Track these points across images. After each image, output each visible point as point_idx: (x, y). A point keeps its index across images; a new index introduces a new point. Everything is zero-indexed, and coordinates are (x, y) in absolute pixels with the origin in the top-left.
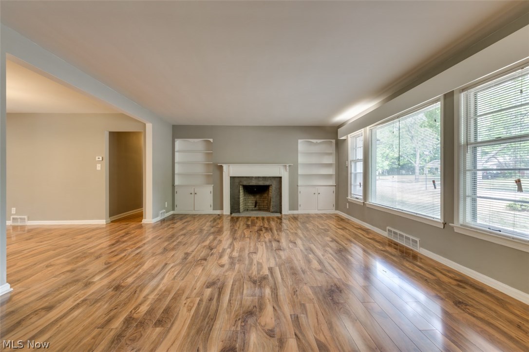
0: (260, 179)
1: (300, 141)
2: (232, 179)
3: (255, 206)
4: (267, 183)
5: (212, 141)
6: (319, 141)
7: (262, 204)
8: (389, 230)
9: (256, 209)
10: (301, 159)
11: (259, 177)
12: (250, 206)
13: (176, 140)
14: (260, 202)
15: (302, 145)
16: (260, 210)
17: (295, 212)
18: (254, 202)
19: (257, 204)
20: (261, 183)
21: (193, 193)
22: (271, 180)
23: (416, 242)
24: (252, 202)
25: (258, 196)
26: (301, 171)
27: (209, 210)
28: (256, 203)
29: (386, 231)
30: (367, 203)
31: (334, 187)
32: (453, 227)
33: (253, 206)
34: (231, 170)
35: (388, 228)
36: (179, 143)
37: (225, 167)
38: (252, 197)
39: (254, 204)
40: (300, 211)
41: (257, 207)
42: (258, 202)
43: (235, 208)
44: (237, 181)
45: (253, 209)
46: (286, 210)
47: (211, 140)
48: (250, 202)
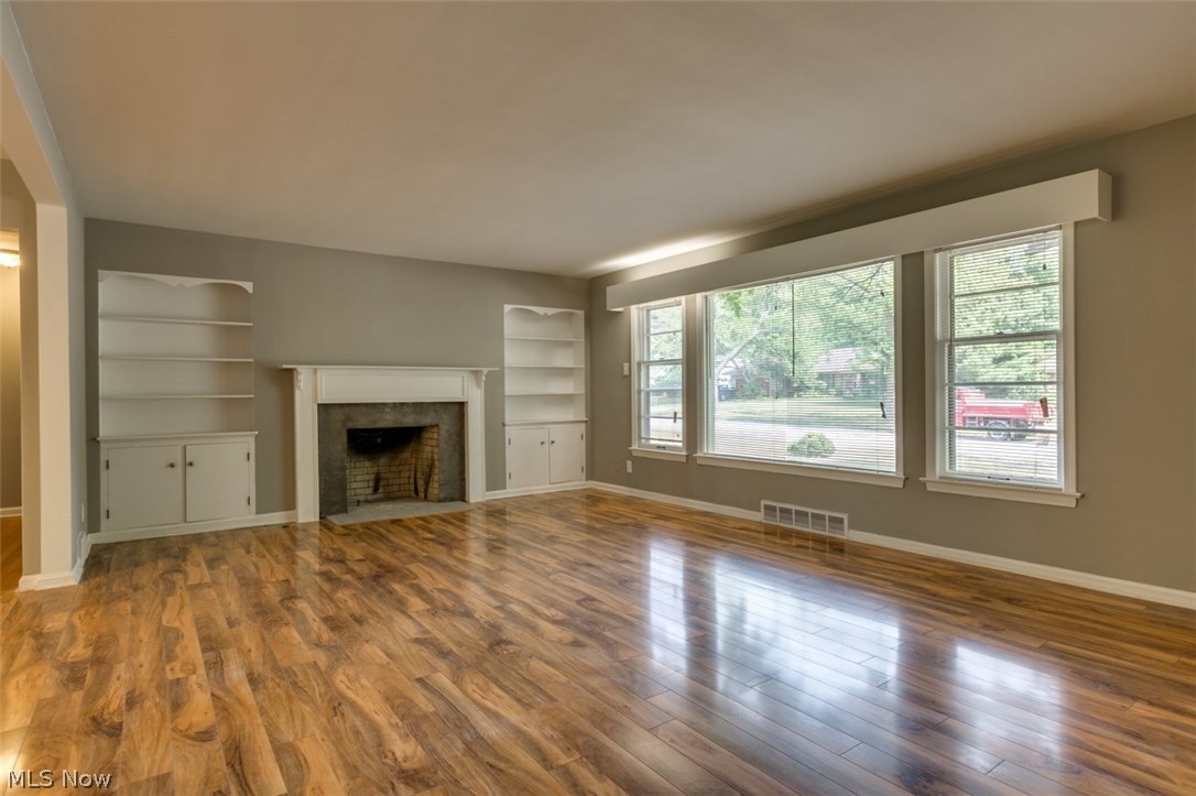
0: (406, 409)
1: (507, 308)
2: (324, 409)
3: (376, 490)
4: (426, 420)
5: (250, 291)
6: (551, 311)
7: (397, 481)
8: (767, 507)
9: (376, 496)
10: (512, 357)
11: (402, 404)
12: (358, 492)
13: (101, 273)
14: (390, 475)
15: (512, 320)
16: (389, 498)
17: (499, 494)
18: (372, 477)
19: (382, 483)
20: (409, 421)
21: (179, 461)
22: (436, 411)
23: (841, 521)
24: (367, 477)
25: (383, 461)
26: (512, 386)
27: (242, 515)
28: (377, 480)
29: (759, 511)
30: (699, 454)
31: (583, 425)
32: (925, 483)
33: (370, 490)
35: (763, 503)
36: (112, 289)
37: (303, 377)
38: (367, 464)
39: (371, 484)
40: (510, 491)
41: (380, 491)
42: (383, 476)
44: (338, 416)
45: (370, 497)
46: (477, 491)
47: (248, 286)
48: (358, 478)
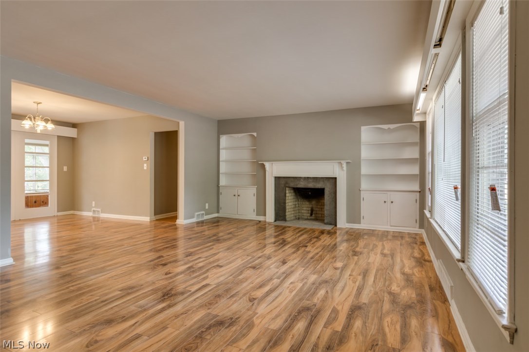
0: (310, 180)
1: (363, 128)
2: (277, 179)
3: (311, 215)
4: (319, 185)
5: (256, 136)
6: (392, 126)
7: (320, 212)
9: (313, 217)
10: (365, 153)
11: (308, 178)
12: (305, 214)
13: (221, 136)
14: (316, 209)
15: (367, 134)
16: (316, 219)
17: (356, 226)
18: (310, 209)
19: (314, 212)
20: (311, 185)
21: (236, 195)
22: (323, 181)
24: (308, 209)
25: (314, 202)
26: (365, 170)
27: (253, 216)
28: (312, 211)
31: (418, 194)
33: (309, 215)
34: (275, 169)
36: (224, 140)
37: (267, 165)
38: (307, 203)
39: (310, 212)
40: (363, 226)
41: (313, 215)
42: (314, 209)
43: (280, 214)
44: (283, 182)
45: (309, 218)
46: (342, 222)
47: (255, 134)
48: (304, 209)
